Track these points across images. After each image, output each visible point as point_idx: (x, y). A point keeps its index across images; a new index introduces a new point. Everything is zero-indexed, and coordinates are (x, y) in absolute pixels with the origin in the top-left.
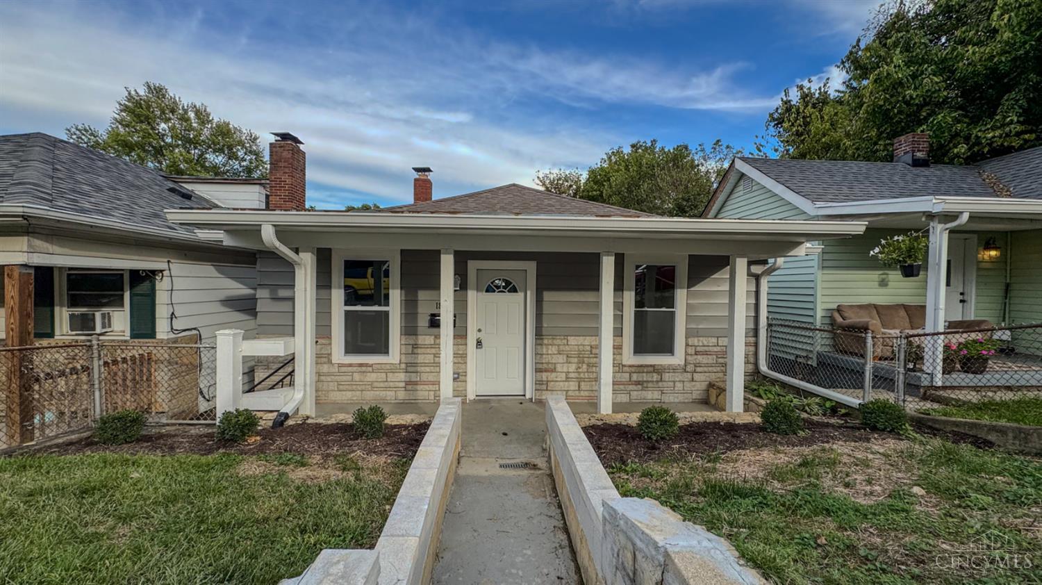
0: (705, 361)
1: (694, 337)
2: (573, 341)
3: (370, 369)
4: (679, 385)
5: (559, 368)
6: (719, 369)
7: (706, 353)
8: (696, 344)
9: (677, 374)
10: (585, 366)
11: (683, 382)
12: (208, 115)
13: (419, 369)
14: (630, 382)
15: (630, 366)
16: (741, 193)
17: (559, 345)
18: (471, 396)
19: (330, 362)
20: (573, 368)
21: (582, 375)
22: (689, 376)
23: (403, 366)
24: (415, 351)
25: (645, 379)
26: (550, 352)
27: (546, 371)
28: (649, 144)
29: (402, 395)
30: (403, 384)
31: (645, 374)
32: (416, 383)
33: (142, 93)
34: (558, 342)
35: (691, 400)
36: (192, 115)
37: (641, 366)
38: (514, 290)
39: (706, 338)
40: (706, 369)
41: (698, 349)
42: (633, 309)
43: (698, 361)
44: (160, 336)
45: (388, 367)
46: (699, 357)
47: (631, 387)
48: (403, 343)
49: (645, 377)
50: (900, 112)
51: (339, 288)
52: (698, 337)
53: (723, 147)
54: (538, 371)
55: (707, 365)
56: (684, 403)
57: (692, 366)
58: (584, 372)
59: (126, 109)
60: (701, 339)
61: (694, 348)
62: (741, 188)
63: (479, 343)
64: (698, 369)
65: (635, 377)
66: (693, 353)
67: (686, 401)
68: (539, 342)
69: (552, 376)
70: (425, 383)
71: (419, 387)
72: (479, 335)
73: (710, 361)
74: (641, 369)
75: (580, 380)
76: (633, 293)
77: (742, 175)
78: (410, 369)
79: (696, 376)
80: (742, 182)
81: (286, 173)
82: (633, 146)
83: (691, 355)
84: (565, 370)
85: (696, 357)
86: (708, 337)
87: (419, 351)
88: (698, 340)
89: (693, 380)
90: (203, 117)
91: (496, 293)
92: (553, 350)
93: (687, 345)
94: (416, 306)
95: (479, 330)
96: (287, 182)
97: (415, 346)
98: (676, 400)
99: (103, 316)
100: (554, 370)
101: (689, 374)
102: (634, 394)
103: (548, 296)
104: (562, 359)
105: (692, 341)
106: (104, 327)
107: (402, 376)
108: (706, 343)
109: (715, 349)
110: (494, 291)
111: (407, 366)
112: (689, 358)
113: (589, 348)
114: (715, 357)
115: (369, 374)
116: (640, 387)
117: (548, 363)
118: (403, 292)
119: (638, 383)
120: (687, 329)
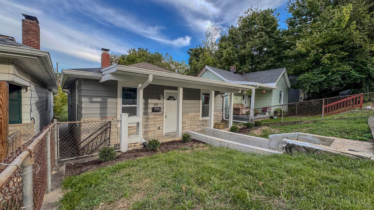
2: (190, 114)
3: (132, 128)
10: (192, 121)
13: (149, 127)
14: (201, 125)
15: (201, 120)
16: (206, 75)
18: (164, 134)
20: (189, 122)
24: (148, 120)
26: (184, 118)
30: (143, 133)
32: (148, 132)
34: (186, 115)
37: (203, 120)
38: (175, 100)
42: (202, 105)
44: (24, 122)
48: (144, 118)
49: (204, 123)
51: (121, 98)
54: (182, 124)
63: (166, 117)
65: (202, 123)
70: (151, 131)
72: (166, 114)
75: (191, 125)
76: (202, 101)
77: (207, 70)
80: (206, 72)
91: (170, 100)
92: (186, 117)
94: (148, 105)
95: (166, 112)
97: (148, 119)
100: (185, 123)
104: (187, 120)
107: (143, 130)
109: (216, 115)
110: (169, 100)
111: (145, 126)
113: (193, 116)
115: (132, 130)
117: (184, 121)
118: (144, 100)
119: (203, 125)
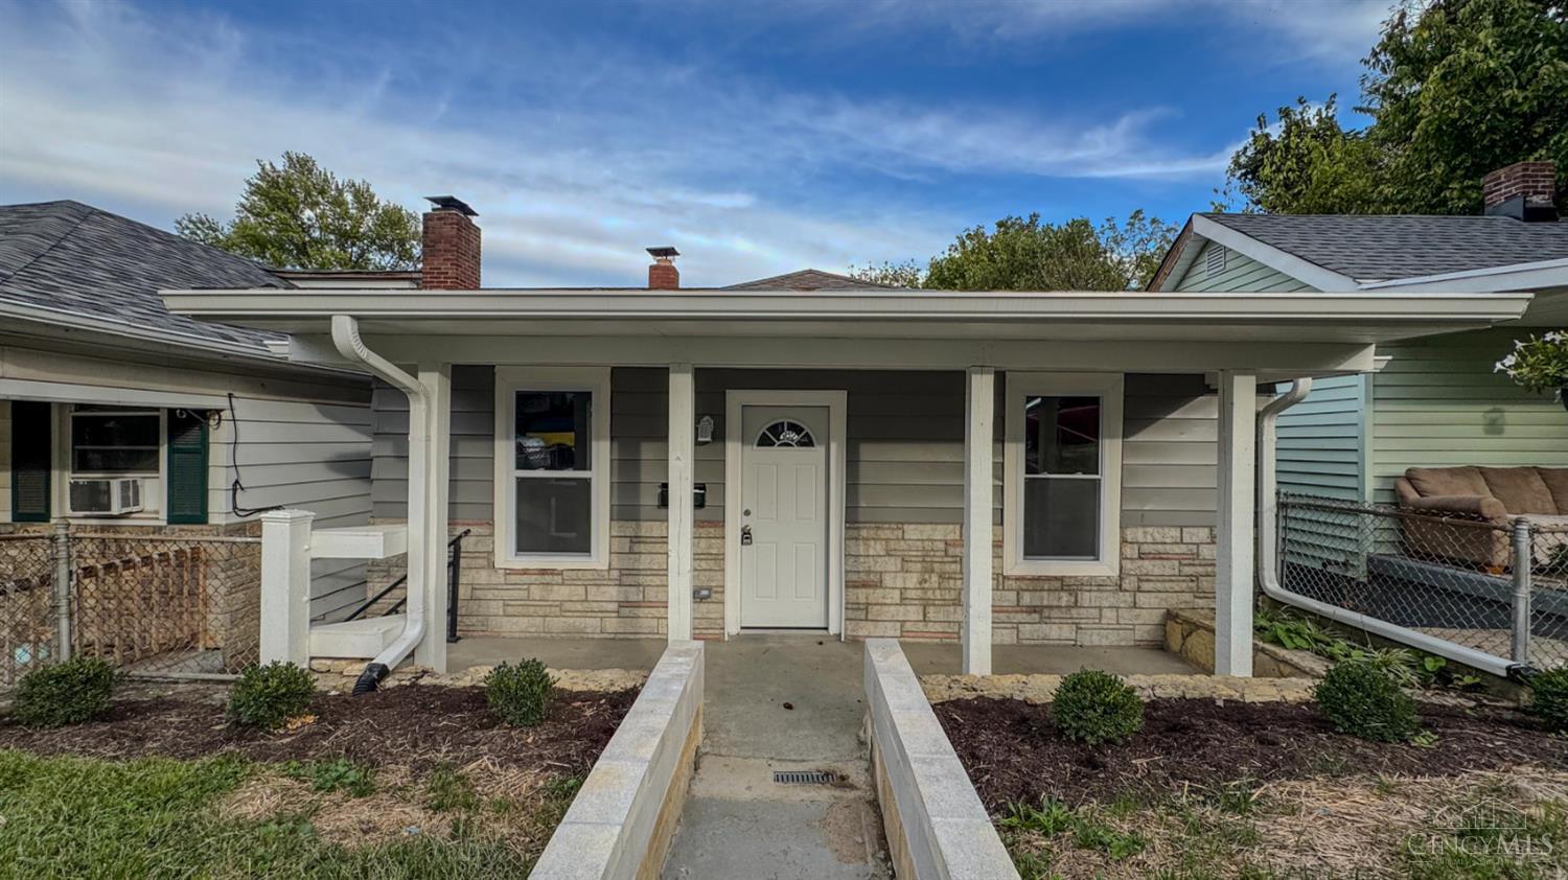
0: (1157, 571)
1: (1136, 526)
2: (912, 532)
3: (558, 579)
4: (1109, 615)
5: (888, 580)
6: (1184, 585)
7: (1159, 557)
8: (1141, 540)
9: (1105, 595)
10: (935, 578)
11: (1118, 608)
12: (372, 197)
13: (641, 580)
14: (1019, 608)
15: (1017, 579)
16: (1205, 276)
17: (887, 540)
18: (732, 628)
19: (491, 566)
20: (912, 580)
21: (930, 594)
22: (1128, 597)
23: (615, 574)
24: (636, 548)
25: (1045, 603)
26: (871, 553)
27: (865, 585)
28: (1026, 221)
29: (612, 625)
30: (614, 606)
31: (1045, 594)
32: (636, 605)
33: (280, 167)
34: (886, 534)
35: (1132, 643)
36: (349, 197)
37: (1039, 579)
38: (807, 442)
39: (1160, 530)
40: (1159, 586)
41: (1145, 549)
42: (1022, 475)
43: (1145, 571)
44: (214, 519)
45: (589, 575)
46: (1146, 563)
47: (1020, 617)
48: (614, 534)
49: (1047, 599)
50: (1492, 130)
51: (508, 438)
52: (1143, 526)
53: (1147, 222)
54: (850, 585)
55: (1162, 578)
56: (1119, 647)
57: (1135, 579)
58: (934, 589)
59: (257, 190)
60: (1150, 530)
61: (1136, 546)
62: (1204, 266)
63: (746, 536)
64: (1146, 586)
65: (1027, 599)
66: (1136, 556)
67: (1123, 643)
68: (853, 533)
69: (875, 595)
70: (652, 604)
71: (642, 612)
72: (747, 521)
73: (1168, 571)
74: (1039, 585)
75: (925, 604)
76: (1022, 447)
77: (1207, 243)
78: (627, 580)
79: (1142, 599)
80: (1205, 256)
81: (448, 260)
82: (1000, 225)
83: (1131, 559)
84: (899, 584)
85: (1140, 563)
86: (1162, 526)
87: (642, 548)
88: (1145, 533)
89: (1135, 606)
90: (364, 199)
91: (775, 448)
92: (878, 548)
93: (1124, 541)
94: (637, 470)
95: (747, 513)
96: (449, 275)
97: (635, 539)
98: (1105, 642)
99: (125, 486)
100: (879, 585)
101: (1127, 594)
102: (1026, 629)
103: (868, 452)
104: (892, 564)
105: (1132, 534)
106: (125, 503)
107: (613, 592)
108: (1159, 538)
109: (1177, 549)
110: (772, 444)
111: (621, 575)
112: (1128, 565)
113: (941, 546)
114: (1176, 563)
115: (556, 588)
116: (1036, 616)
117: (869, 572)
118: (615, 445)
119: (1033, 609)
120: (1122, 511)
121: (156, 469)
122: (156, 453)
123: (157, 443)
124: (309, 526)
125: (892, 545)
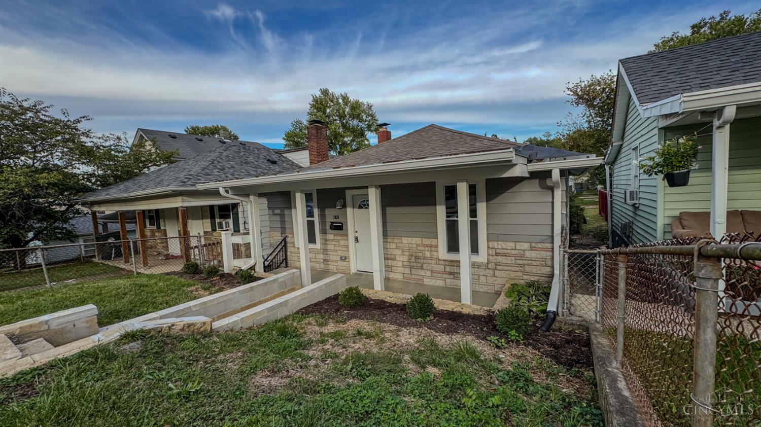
0: (504, 261)
1: (494, 241)
2: (405, 240)
4: (483, 279)
5: (398, 258)
6: (517, 269)
7: (505, 255)
8: (496, 247)
9: (481, 270)
10: (413, 258)
11: (487, 276)
13: (329, 253)
14: (445, 272)
15: (444, 260)
17: (396, 243)
18: (353, 271)
19: (294, 246)
20: (406, 258)
21: (412, 264)
22: (491, 272)
23: (322, 250)
24: (326, 242)
25: (455, 271)
26: (392, 247)
27: (391, 259)
29: (322, 266)
30: (322, 261)
31: (455, 268)
32: (328, 261)
34: (396, 241)
35: (493, 292)
37: (452, 261)
39: (505, 243)
40: (505, 268)
41: (498, 251)
43: (498, 261)
44: (241, 231)
45: (316, 250)
46: (499, 257)
47: (445, 276)
48: (321, 238)
52: (497, 241)
55: (507, 265)
56: (488, 293)
57: (494, 264)
58: (413, 262)
60: (500, 243)
61: (494, 250)
64: (499, 267)
65: (448, 269)
66: (494, 254)
67: (489, 291)
68: (385, 240)
69: (394, 263)
70: (332, 261)
71: (329, 263)
73: (510, 262)
74: (453, 263)
75: (411, 268)
78: (325, 253)
79: (497, 273)
83: (492, 255)
84: (402, 259)
85: (496, 257)
86: (506, 241)
87: (328, 242)
88: (498, 244)
89: (494, 276)
92: (393, 246)
93: (488, 247)
94: (325, 218)
95: (357, 232)
97: (326, 240)
98: (481, 290)
99: (226, 223)
100: (394, 259)
101: (491, 271)
102: (448, 281)
103: (389, 210)
104: (398, 252)
105: (491, 244)
106: (226, 227)
107: (321, 256)
108: (504, 247)
109: (514, 252)
110: (362, 208)
111: (324, 251)
112: (491, 258)
114: (513, 258)
116: (452, 276)
117: (391, 254)
118: (319, 210)
119: (451, 273)
120: (488, 234)
121: (230, 218)
122: (230, 214)
123: (230, 212)
124: (230, 235)
125: (398, 245)
